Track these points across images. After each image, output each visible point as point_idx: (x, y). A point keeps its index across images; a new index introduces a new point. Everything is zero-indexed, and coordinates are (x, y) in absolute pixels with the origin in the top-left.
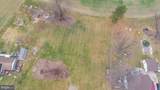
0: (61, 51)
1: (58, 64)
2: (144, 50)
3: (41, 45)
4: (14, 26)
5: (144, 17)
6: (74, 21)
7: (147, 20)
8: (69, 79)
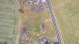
0: (37, 27)
1: (40, 26)
2: (31, 3)
5: (19, 3)
8: (44, 22)
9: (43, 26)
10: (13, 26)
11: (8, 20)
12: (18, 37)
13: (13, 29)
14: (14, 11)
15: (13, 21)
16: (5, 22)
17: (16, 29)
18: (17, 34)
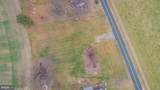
0: (73, 60)
3: (74, 78)
8: (92, 44)
9: (91, 55)
13: (10, 73)
18: (22, 86)
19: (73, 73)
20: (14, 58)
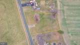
0: (43, 19)
2: (52, 44)
4: (46, 2)
6: (54, 19)
7: (64, 42)
8: (36, 24)
9: (37, 20)
10: (66, 17)
11: (72, 22)
12: (59, 8)
13: (65, 15)
14: (69, 33)
15: (67, 22)
16: (75, 20)
17: (62, 14)
18: (61, 10)
19: (43, 14)
20: (64, 20)
